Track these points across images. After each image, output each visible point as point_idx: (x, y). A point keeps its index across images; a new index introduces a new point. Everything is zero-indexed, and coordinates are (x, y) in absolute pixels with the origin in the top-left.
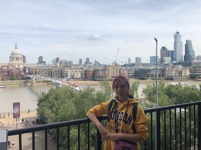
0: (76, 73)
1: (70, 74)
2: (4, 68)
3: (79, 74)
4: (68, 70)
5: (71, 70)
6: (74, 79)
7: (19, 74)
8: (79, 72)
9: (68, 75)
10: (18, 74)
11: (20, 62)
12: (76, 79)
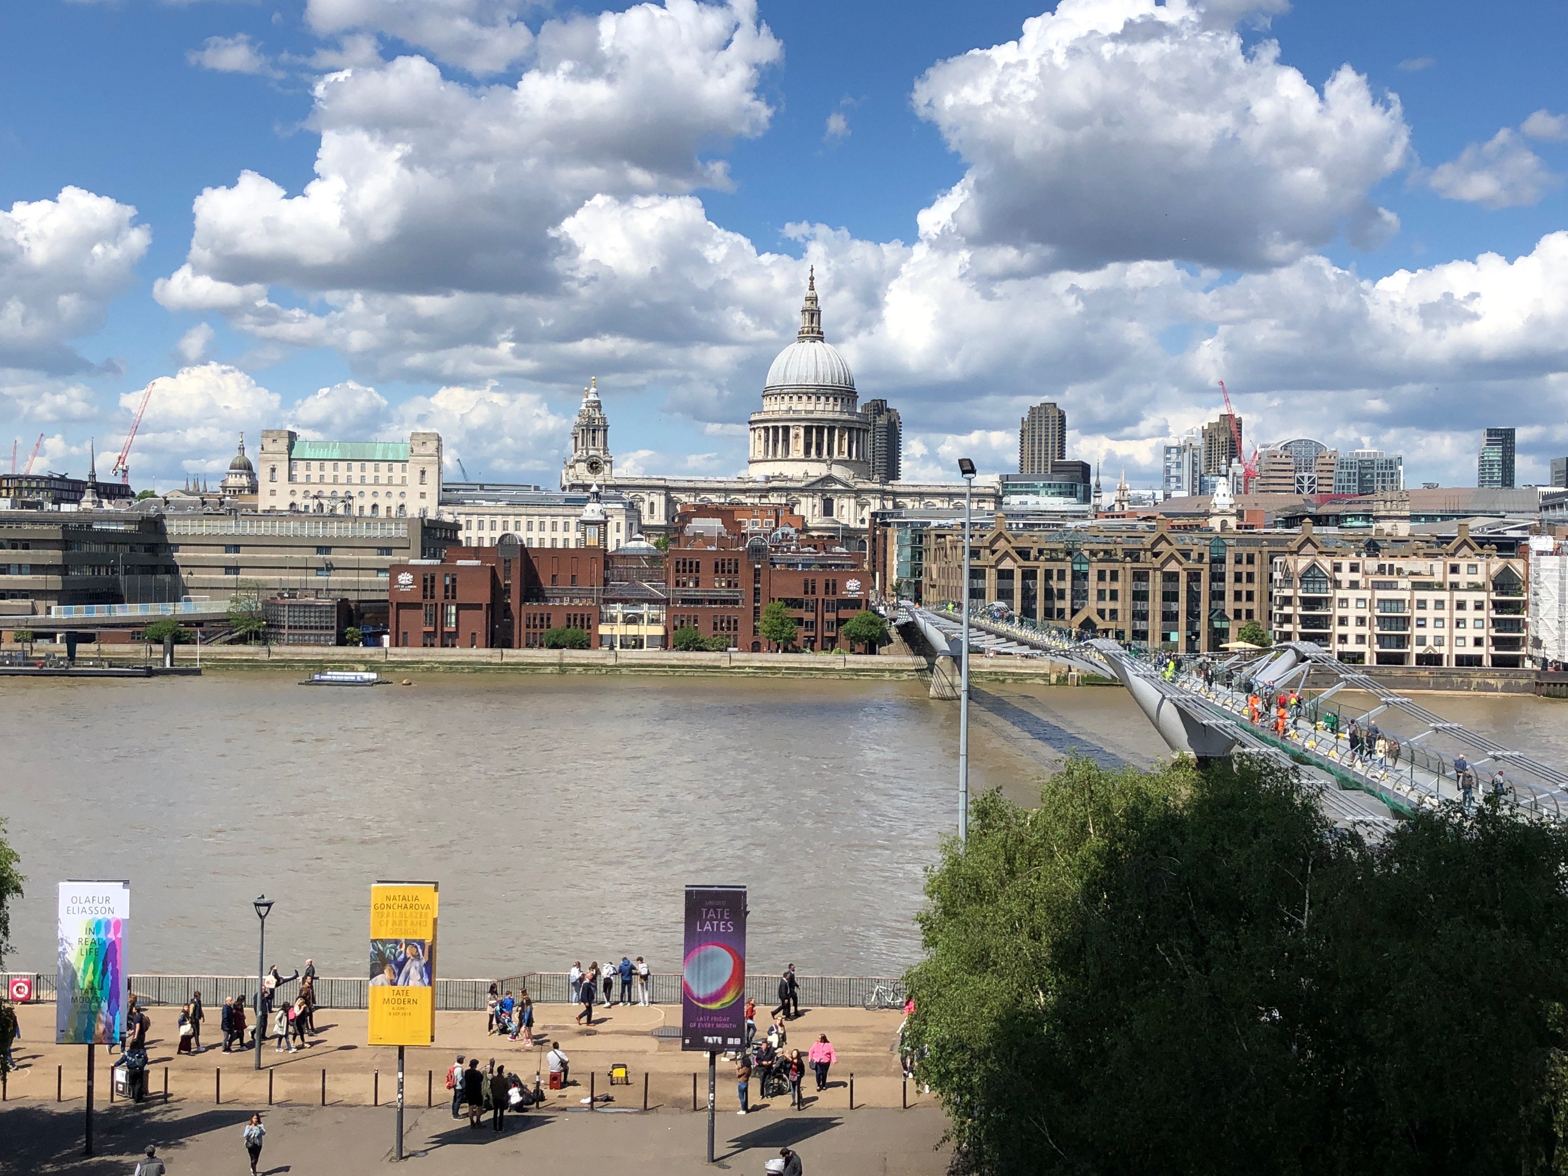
0: (1430, 596)
1: (1352, 613)
2: (698, 524)
3: (1469, 614)
4: (1326, 564)
5: (1372, 564)
6: (1397, 671)
7: (820, 594)
8: (1476, 587)
9: (1324, 621)
10: (809, 587)
11: (838, 471)
12: (1425, 672)
